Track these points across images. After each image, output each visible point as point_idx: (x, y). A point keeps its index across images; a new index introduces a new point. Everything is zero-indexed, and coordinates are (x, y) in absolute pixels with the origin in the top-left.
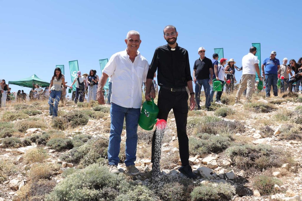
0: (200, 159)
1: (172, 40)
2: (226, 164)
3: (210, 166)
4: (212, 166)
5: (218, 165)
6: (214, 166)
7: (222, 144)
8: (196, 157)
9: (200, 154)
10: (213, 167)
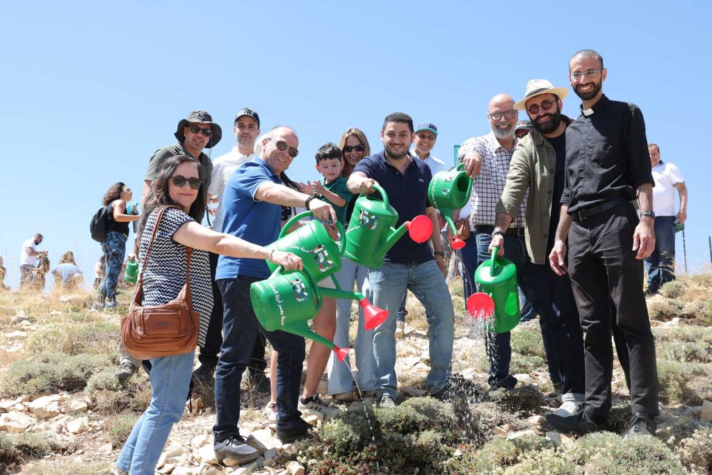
0: (26, 403)
1: (585, 89)
2: (77, 408)
3: (40, 414)
4: (46, 412)
5: (59, 411)
6: (51, 412)
7: (86, 371)
8: (20, 399)
9: (29, 393)
10: (48, 415)
